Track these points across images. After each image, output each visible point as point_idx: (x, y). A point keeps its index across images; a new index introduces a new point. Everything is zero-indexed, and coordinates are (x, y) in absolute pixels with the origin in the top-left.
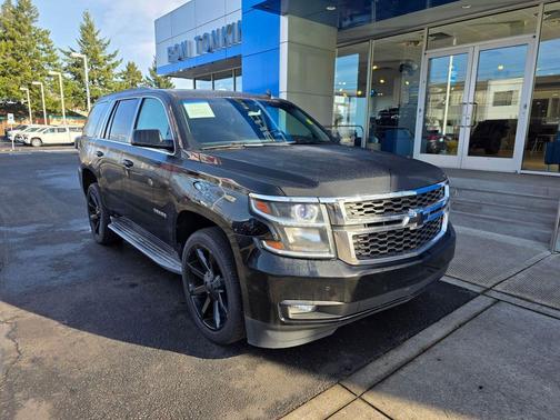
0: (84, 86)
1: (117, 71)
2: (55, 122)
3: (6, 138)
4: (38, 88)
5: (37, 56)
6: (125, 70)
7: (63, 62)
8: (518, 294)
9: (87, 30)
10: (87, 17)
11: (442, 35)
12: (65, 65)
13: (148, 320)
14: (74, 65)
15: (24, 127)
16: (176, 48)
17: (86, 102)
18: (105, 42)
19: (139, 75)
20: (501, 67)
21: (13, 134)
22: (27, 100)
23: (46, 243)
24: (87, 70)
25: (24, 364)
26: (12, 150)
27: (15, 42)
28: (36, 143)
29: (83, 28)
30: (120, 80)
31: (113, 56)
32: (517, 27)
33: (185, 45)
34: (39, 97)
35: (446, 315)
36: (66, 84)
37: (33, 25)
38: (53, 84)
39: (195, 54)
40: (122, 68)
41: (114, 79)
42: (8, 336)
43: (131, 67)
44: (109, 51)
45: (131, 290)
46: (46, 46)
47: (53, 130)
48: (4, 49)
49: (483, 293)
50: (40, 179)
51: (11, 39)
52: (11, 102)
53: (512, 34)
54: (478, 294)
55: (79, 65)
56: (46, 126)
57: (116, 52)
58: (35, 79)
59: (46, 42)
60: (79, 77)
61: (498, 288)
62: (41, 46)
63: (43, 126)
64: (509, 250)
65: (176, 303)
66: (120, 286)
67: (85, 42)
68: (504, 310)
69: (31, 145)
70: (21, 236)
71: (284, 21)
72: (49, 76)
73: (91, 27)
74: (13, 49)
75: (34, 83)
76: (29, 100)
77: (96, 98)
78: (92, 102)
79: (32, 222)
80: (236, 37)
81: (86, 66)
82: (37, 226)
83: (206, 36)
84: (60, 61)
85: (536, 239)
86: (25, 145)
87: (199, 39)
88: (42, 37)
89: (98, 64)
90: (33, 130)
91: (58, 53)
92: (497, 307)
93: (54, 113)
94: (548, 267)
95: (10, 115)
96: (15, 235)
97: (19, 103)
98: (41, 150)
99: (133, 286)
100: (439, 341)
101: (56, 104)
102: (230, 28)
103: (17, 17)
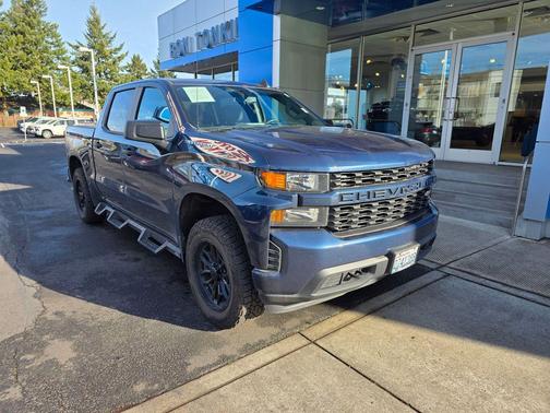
0: (91, 79)
1: (122, 64)
2: (65, 114)
3: (18, 130)
4: (48, 81)
5: (46, 49)
6: (131, 63)
7: (71, 55)
8: (468, 270)
9: (94, 24)
10: (93, 11)
11: (430, 32)
12: (73, 58)
13: (149, 285)
14: (82, 58)
15: (35, 120)
16: (178, 43)
17: (93, 94)
18: (112, 35)
19: (143, 67)
20: (493, 61)
21: (25, 126)
22: (37, 93)
23: (62, 225)
24: (94, 63)
25: (49, 316)
26: (25, 141)
27: (24, 36)
28: (47, 135)
29: (90, 22)
30: (126, 72)
31: (119, 49)
32: (500, 24)
33: (186, 40)
34: (48, 90)
35: (400, 285)
36: (74, 77)
37: (42, 19)
38: (62, 77)
39: (195, 50)
40: (127, 61)
41: (120, 72)
42: (35, 297)
43: (136, 60)
44: (115, 44)
45: (134, 264)
46: (54, 40)
47: (62, 123)
48: (15, 42)
49: (437, 269)
50: (53, 169)
51: (22, 33)
52: (22, 95)
53: (496, 31)
54: (432, 270)
55: (86, 58)
56: (55, 118)
57: (122, 45)
58: (45, 72)
59: (55, 36)
60: (86, 70)
61: (452, 265)
62: (50, 40)
63: (53, 118)
64: (473, 234)
65: (172, 274)
66: (126, 260)
67: (91, 35)
68: (452, 282)
69: (42, 137)
70: (40, 219)
71: (277, 20)
72: (58, 69)
73: (97, 21)
74: (24, 43)
75: (44, 76)
76: (39, 93)
77: (103, 90)
78: (99, 94)
79: (48, 208)
80: (234, 34)
81: (93, 60)
82: (52, 210)
83: (206, 32)
84: (68, 54)
85: (501, 225)
86: (37, 136)
87: (199, 35)
88: (50, 30)
89: (105, 57)
90: (44, 122)
91: (66, 46)
92: (446, 280)
93: (63, 105)
94: (504, 249)
95: (23, 108)
96: (33, 217)
97: (30, 96)
98: (53, 141)
99: (137, 260)
100: (388, 305)
101: (65, 97)
102: (228, 25)
103: (27, 11)
